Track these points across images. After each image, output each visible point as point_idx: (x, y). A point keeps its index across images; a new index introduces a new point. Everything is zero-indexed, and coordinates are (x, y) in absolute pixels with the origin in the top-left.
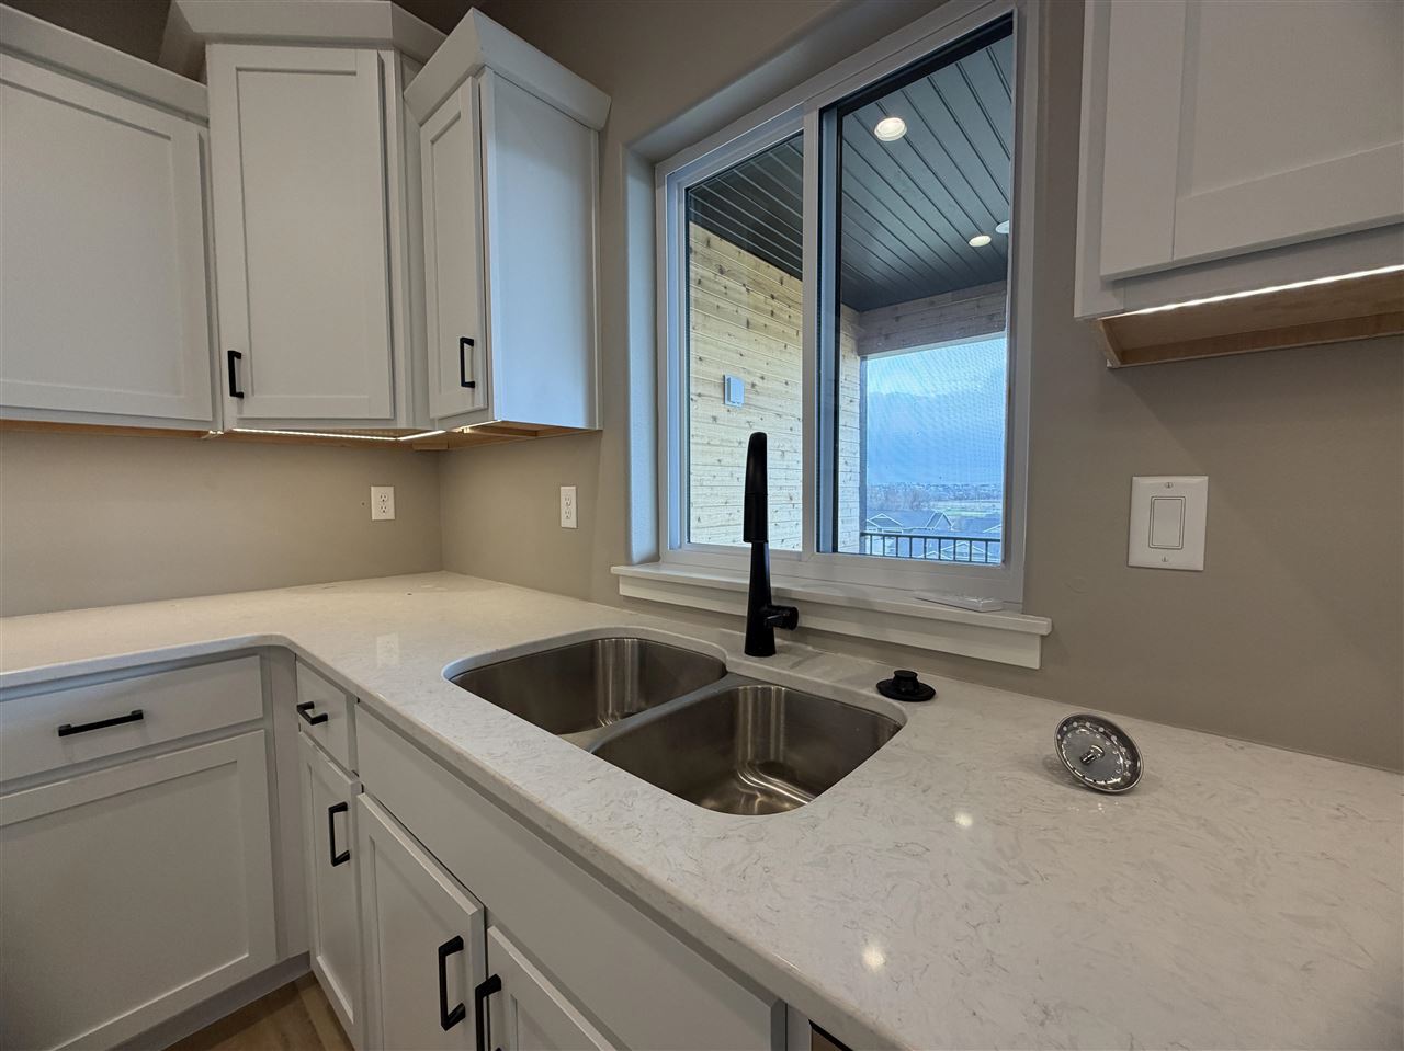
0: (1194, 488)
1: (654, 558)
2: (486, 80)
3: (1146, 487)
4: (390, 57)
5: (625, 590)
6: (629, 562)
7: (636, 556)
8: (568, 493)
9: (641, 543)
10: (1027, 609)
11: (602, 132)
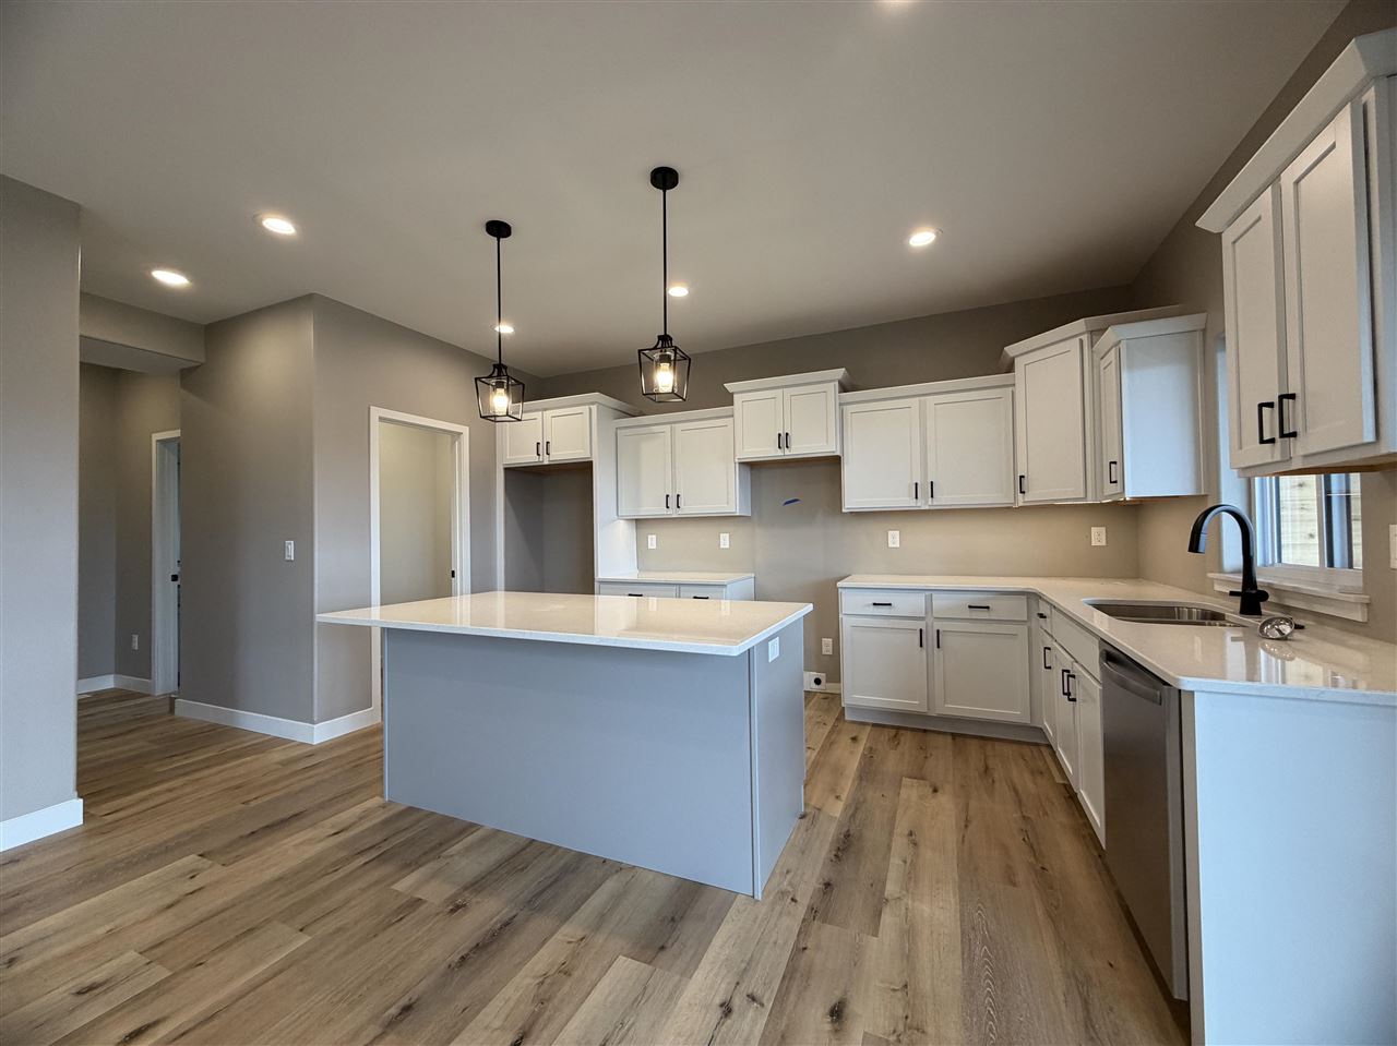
2: (1122, 346)
4: (1085, 337)
5: (1216, 587)
6: (1221, 571)
7: (1228, 568)
11: (1204, 331)
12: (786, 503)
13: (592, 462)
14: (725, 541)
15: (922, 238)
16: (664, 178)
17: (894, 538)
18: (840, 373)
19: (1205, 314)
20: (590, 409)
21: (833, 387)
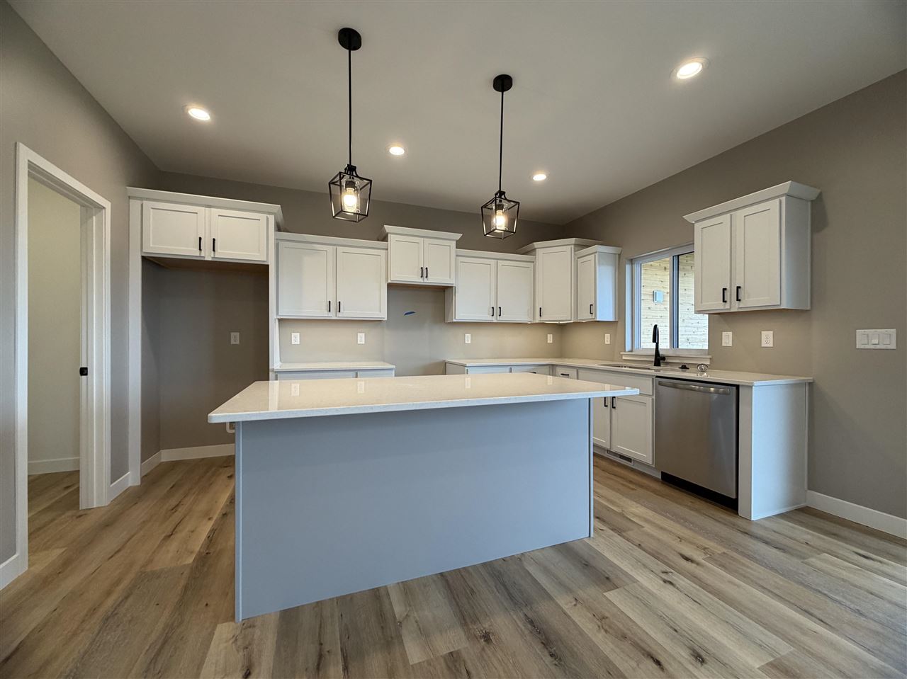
0: (730, 334)
1: (632, 351)
2: (597, 254)
3: (724, 334)
4: (573, 246)
5: (624, 358)
6: (625, 351)
7: (627, 350)
8: (608, 336)
9: (628, 347)
10: (708, 355)
11: (619, 255)
12: (406, 314)
13: (268, 266)
14: (361, 338)
15: (540, 177)
16: (503, 83)
17: (468, 338)
18: (458, 236)
19: (621, 249)
20: (267, 219)
21: (454, 244)
